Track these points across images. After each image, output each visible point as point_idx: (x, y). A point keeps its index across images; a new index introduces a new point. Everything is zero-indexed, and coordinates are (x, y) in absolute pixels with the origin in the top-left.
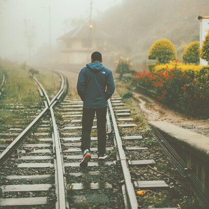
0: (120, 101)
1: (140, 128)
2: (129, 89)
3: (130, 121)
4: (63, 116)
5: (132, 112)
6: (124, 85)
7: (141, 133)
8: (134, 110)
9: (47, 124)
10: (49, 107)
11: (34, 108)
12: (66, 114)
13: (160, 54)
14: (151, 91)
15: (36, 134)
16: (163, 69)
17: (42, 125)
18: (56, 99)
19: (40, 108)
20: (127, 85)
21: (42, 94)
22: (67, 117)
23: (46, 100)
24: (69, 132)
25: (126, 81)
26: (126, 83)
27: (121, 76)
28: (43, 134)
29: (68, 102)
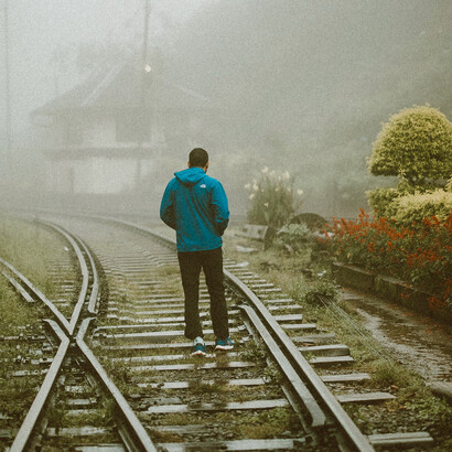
0: (299, 317)
1: (407, 406)
2: (309, 275)
3: (362, 383)
4: (133, 369)
5: (354, 351)
6: (287, 262)
7: (418, 421)
8: (360, 344)
9: (84, 396)
10: (72, 340)
11: (17, 341)
12: (136, 364)
14: (393, 281)
15: (64, 431)
17: (71, 402)
18: (84, 314)
19: (39, 344)
20: (298, 261)
21: (29, 298)
22: (144, 374)
23: (50, 314)
24: (170, 424)
25: (289, 248)
26: (288, 255)
28: (87, 430)
29: (124, 322)
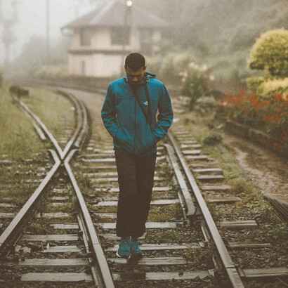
0: (198, 152)
1: (248, 205)
2: (211, 127)
3: (226, 191)
4: (93, 180)
5: (226, 172)
6: (201, 119)
7: (252, 214)
8: (230, 169)
9: (63, 195)
10: (62, 161)
11: (31, 163)
12: (98, 177)
13: (273, 60)
14: (257, 132)
15: (45, 215)
16: (280, 88)
17: (54, 198)
18: (73, 147)
19: (44, 164)
20: (206, 118)
21: (43, 137)
22: (101, 183)
23: (53, 147)
24: (109, 212)
25: (203, 111)
26: (203, 115)
27: (193, 102)
28: (57, 215)
29: (96, 153)
